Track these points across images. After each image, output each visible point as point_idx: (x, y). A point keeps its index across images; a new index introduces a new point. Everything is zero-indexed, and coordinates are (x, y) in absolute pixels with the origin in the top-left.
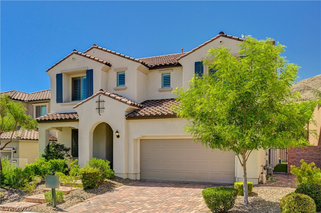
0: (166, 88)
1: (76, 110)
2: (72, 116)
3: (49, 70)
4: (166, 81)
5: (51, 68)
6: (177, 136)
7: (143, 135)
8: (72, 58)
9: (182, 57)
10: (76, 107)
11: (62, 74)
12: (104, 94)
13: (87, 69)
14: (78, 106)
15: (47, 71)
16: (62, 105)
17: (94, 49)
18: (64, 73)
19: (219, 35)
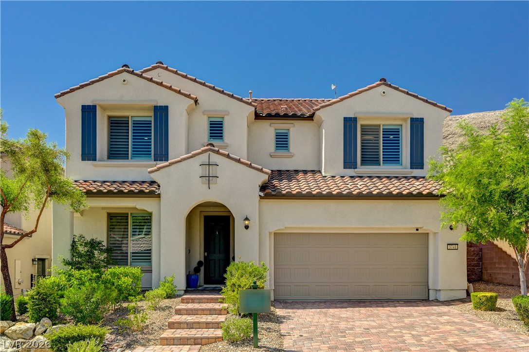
0: (282, 152)
1: (155, 177)
2: (146, 188)
3: (63, 94)
4: (282, 141)
5: (68, 93)
6: (342, 228)
7: (286, 226)
8: (122, 80)
9: (323, 107)
10: (156, 171)
11: (94, 107)
12: (218, 152)
13: (155, 104)
14: (159, 169)
15: (57, 97)
16: (96, 166)
17: (159, 70)
18: (100, 105)
19: (379, 82)
